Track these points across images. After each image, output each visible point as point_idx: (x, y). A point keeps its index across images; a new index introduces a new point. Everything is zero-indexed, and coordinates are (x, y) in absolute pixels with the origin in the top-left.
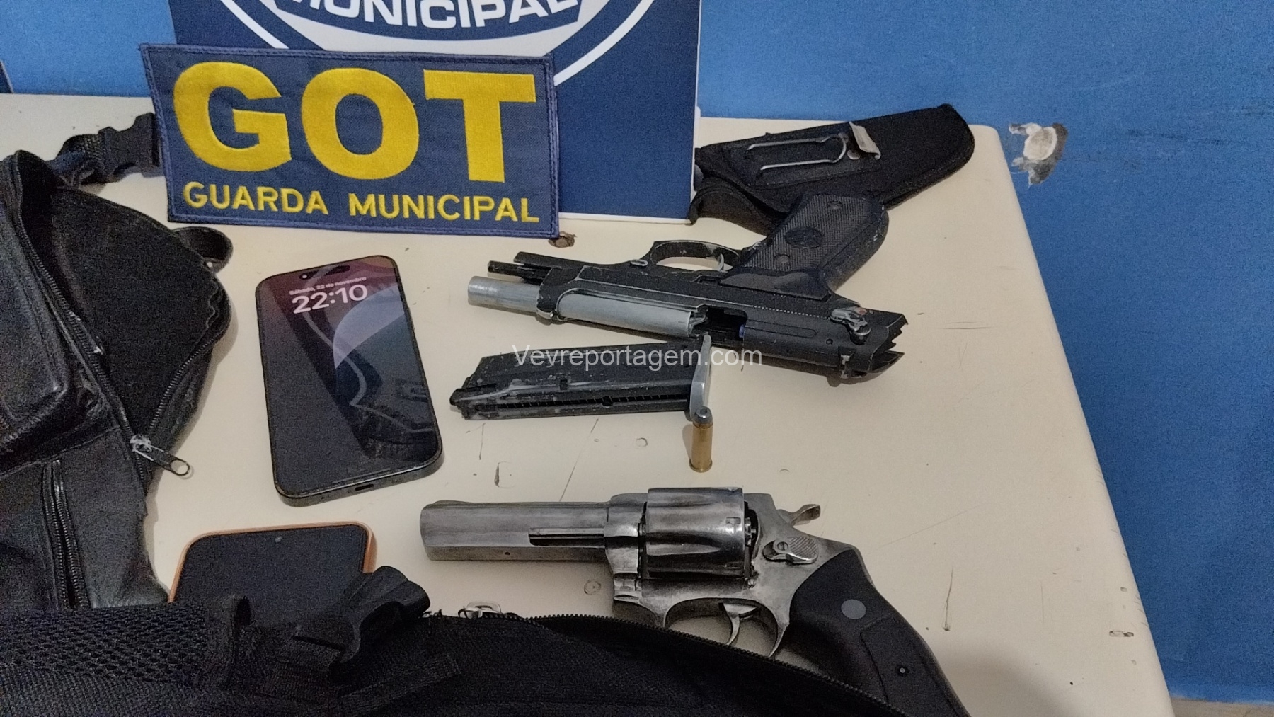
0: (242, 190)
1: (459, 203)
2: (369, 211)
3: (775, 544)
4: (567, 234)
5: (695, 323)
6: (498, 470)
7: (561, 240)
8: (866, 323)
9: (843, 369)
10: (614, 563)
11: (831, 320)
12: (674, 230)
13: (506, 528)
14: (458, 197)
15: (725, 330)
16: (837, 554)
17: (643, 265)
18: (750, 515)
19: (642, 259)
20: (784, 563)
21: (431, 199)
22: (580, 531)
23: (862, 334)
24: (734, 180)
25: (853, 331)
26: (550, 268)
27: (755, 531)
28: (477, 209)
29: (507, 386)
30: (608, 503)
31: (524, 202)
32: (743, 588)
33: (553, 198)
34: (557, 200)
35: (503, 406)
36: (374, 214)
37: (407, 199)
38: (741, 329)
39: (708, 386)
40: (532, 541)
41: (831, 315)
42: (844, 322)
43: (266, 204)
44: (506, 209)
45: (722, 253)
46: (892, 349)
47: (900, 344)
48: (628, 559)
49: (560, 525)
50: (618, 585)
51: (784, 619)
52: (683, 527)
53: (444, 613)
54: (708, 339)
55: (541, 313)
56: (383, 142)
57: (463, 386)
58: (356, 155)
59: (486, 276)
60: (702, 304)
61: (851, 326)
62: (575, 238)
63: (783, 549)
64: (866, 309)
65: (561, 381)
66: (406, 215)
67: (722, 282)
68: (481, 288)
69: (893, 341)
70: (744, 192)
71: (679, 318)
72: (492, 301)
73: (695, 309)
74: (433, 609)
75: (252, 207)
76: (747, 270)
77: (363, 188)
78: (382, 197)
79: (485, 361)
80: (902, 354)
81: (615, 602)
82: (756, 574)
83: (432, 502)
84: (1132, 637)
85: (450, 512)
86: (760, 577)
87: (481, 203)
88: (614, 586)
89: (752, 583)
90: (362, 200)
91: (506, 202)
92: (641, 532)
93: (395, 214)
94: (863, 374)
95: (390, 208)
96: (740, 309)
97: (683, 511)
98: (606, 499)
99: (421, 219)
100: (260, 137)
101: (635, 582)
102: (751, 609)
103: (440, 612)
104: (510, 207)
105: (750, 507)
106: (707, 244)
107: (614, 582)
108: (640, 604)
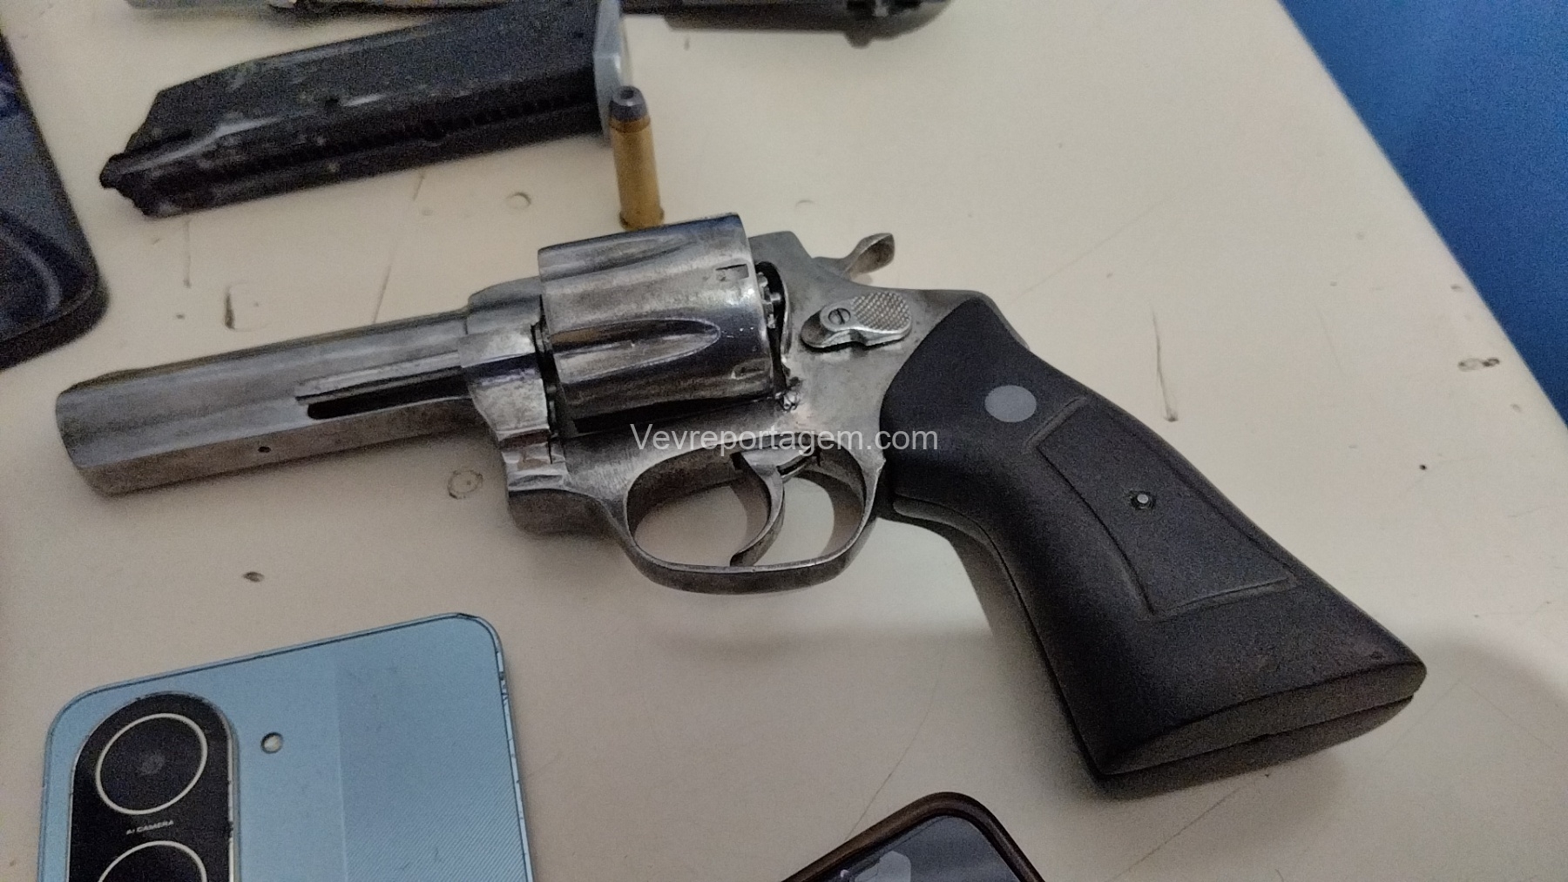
3: (822, 316)
6: (228, 301)
10: (495, 416)
13: (253, 395)
16: (949, 312)
18: (765, 268)
20: (848, 350)
22: (409, 368)
27: (777, 298)
29: (211, 126)
30: (464, 309)
32: (776, 413)
35: (216, 177)
40: (316, 411)
48: (521, 404)
49: (364, 367)
50: (512, 460)
57: (125, 149)
63: (842, 321)
65: (327, 101)
79: (165, 99)
81: (510, 494)
82: (796, 381)
84: (1497, 366)
85: (119, 388)
86: (806, 385)
88: (504, 465)
89: (792, 399)
92: (539, 342)
97: (621, 278)
98: (459, 303)
101: (549, 447)
102: (800, 452)
105: (764, 257)
107: (504, 454)
108: (567, 488)
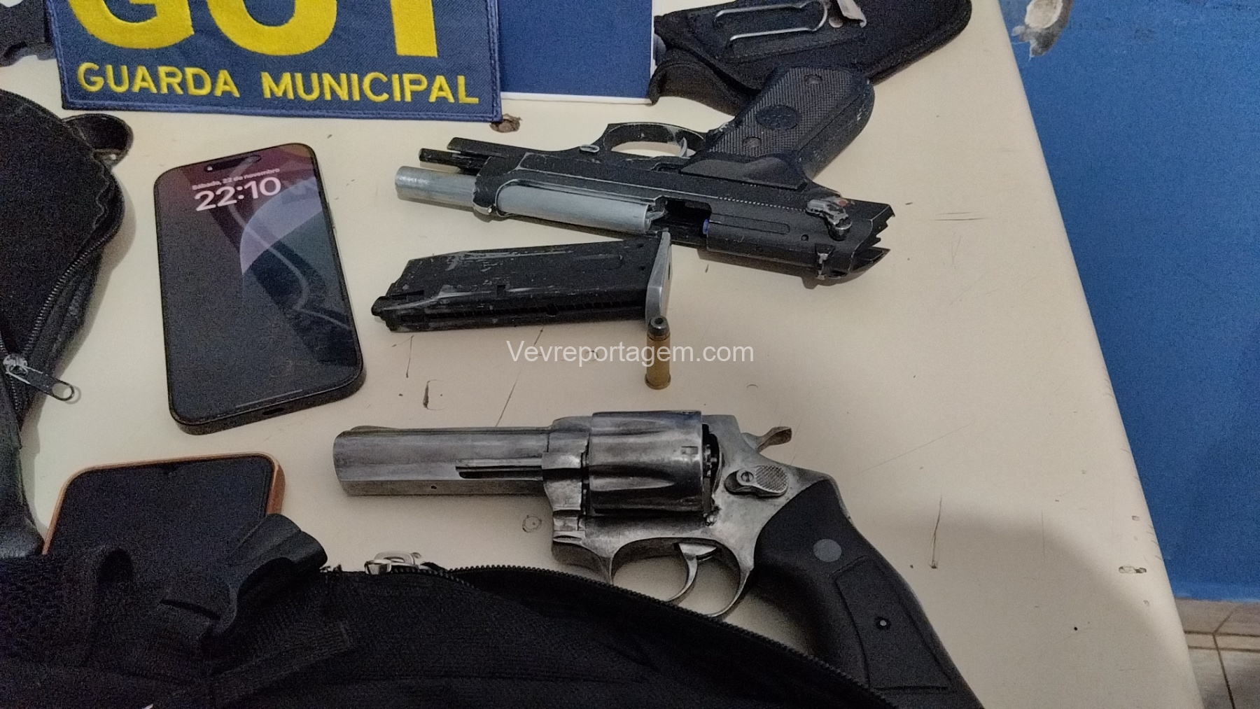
0: (142, 71)
1: (387, 82)
2: (285, 93)
3: (739, 474)
4: (512, 117)
5: (652, 219)
6: (427, 390)
7: (504, 124)
8: (847, 216)
9: (820, 269)
10: (554, 498)
11: (806, 212)
12: (633, 110)
13: (432, 457)
14: (386, 76)
15: (688, 226)
16: (810, 485)
17: (595, 151)
18: (710, 441)
19: (594, 144)
20: (750, 496)
21: (355, 77)
22: (515, 462)
23: (842, 229)
24: (700, 51)
25: (831, 225)
26: (487, 157)
27: (715, 460)
28: (408, 88)
29: (436, 293)
30: (550, 428)
31: (461, 80)
32: (701, 526)
33: (493, 75)
34: (498, 77)
35: (433, 317)
36: (291, 96)
37: (327, 78)
38: (705, 224)
39: (667, 290)
40: (461, 474)
41: (806, 206)
42: (821, 215)
43: (169, 86)
44: (441, 89)
45: (685, 136)
46: (877, 245)
47: (885, 239)
48: (569, 494)
49: (493, 454)
50: (558, 523)
51: (747, 560)
52: (631, 458)
53: (344, 569)
54: (666, 236)
55: (477, 208)
56: (296, 11)
57: (387, 294)
58: (266, 28)
59: (419, 167)
60: (660, 196)
61: (829, 220)
62: (520, 121)
63: (749, 480)
64: (848, 200)
65: (499, 286)
66: (328, 97)
67: (685, 170)
68: (409, 179)
69: (878, 236)
70: (711, 66)
71: (635, 213)
72: (423, 195)
73: (653, 201)
74: (331, 564)
75: (154, 90)
76: (712, 156)
77: (278, 65)
78: (299, 76)
79: (412, 265)
80: (888, 250)
81: (554, 543)
82: (717, 509)
83: (349, 429)
84: (1144, 573)
85: (368, 440)
86: (721, 513)
87: (413, 82)
88: (553, 524)
89: (712, 520)
90: (277, 81)
91: (440, 80)
92: (584, 463)
93: (315, 95)
94: (841, 274)
95: (308, 90)
96: (704, 201)
97: (631, 440)
98: (547, 423)
99: (346, 102)
100: (158, 9)
101: (578, 520)
102: (710, 550)
103: (339, 567)
104: (446, 86)
105: (712, 430)
106: (668, 127)
107: (555, 520)
108: (583, 546)
